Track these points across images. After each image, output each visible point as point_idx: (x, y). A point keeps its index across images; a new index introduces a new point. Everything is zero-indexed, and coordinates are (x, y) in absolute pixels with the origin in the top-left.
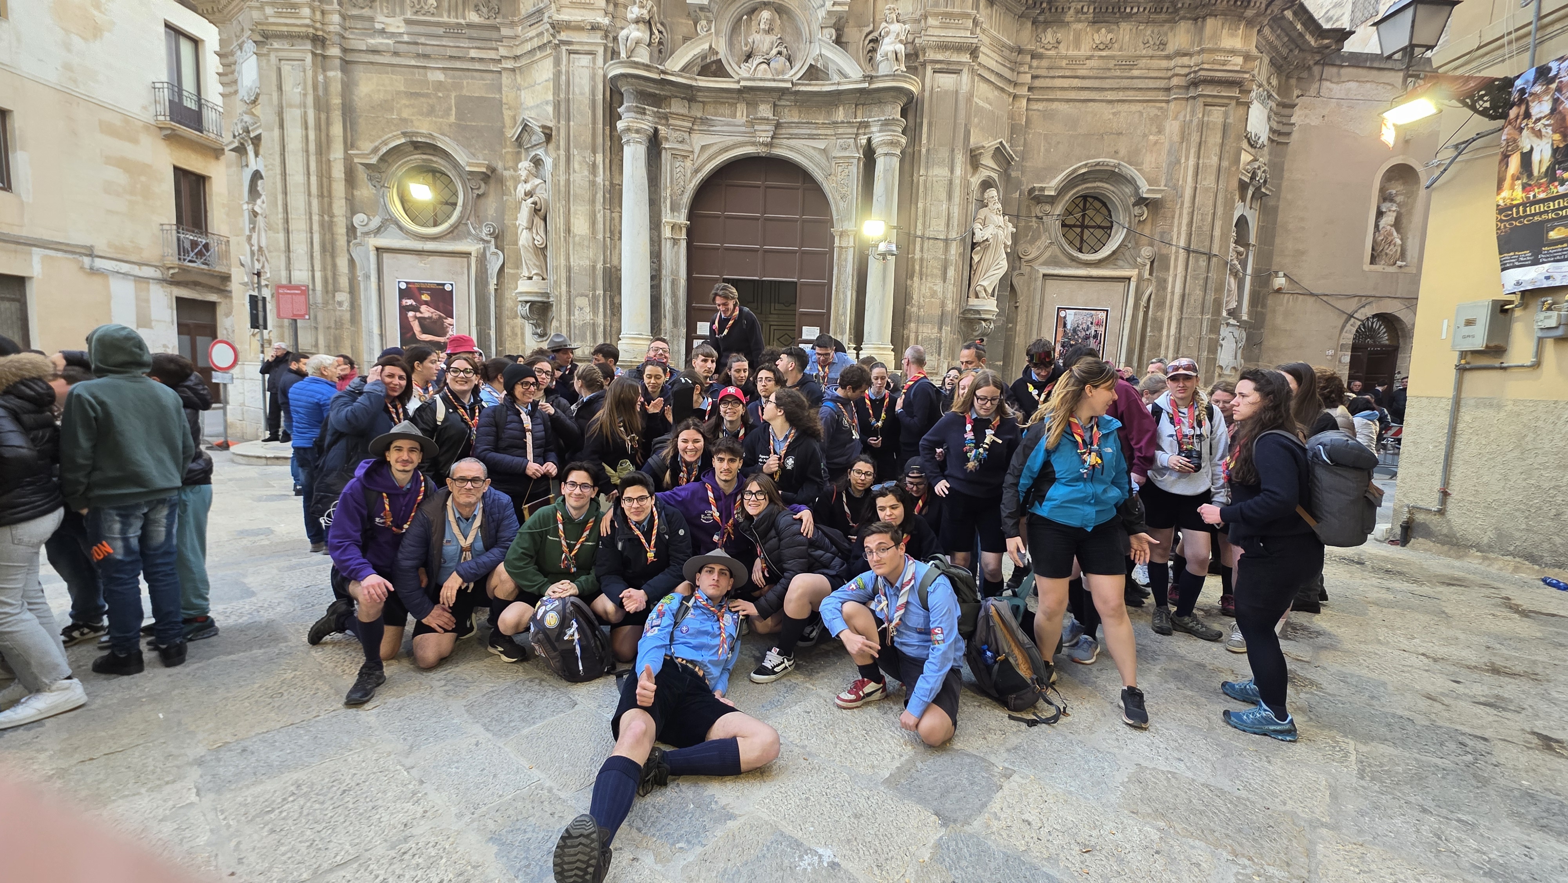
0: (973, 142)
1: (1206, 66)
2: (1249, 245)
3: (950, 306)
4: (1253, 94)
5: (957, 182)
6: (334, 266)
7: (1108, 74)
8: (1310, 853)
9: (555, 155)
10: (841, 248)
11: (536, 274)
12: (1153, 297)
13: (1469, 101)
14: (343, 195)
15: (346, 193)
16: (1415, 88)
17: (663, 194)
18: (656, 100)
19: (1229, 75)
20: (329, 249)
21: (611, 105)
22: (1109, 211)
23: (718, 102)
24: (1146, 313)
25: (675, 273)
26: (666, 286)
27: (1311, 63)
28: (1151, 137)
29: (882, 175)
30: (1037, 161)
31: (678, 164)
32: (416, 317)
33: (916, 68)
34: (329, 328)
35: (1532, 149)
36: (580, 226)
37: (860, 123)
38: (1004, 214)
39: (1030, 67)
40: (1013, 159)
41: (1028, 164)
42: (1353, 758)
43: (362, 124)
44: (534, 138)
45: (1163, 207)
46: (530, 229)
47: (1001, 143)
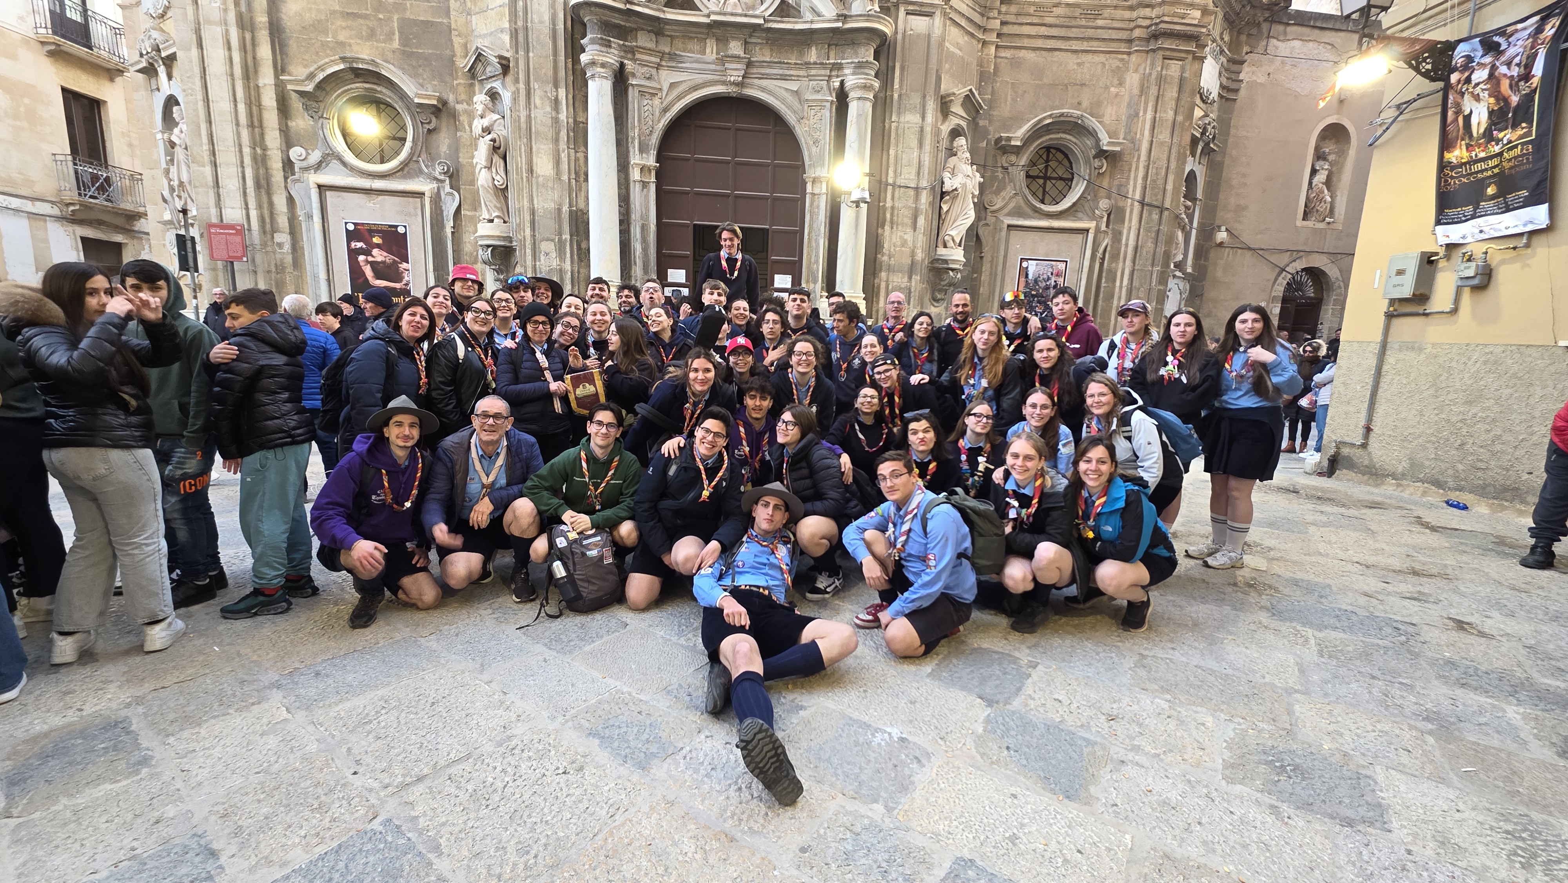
0: (944, 88)
1: (1166, 19)
2: (1196, 199)
3: (920, 255)
4: (1207, 49)
5: (928, 129)
6: (271, 204)
7: (1074, 23)
8: (1290, 712)
9: (513, 89)
10: (813, 194)
11: (498, 217)
12: (1109, 248)
13: (1414, 62)
14: (276, 126)
15: (280, 124)
16: (1368, 48)
17: (631, 134)
18: (623, 33)
19: (1188, 28)
20: (264, 185)
21: (572, 35)
22: (1071, 163)
23: (687, 37)
24: (1102, 264)
25: (645, 217)
26: (636, 231)
27: (1261, 19)
28: (1112, 89)
29: (855, 120)
30: (1004, 110)
31: (646, 102)
32: (367, 262)
33: (888, 9)
34: (269, 272)
35: (1471, 112)
36: (544, 166)
37: (834, 64)
38: (972, 164)
39: (1000, 13)
40: (981, 107)
41: (995, 113)
42: (1312, 642)
43: (293, 47)
44: (488, 69)
45: (1121, 160)
46: (489, 168)
47: (971, 90)
